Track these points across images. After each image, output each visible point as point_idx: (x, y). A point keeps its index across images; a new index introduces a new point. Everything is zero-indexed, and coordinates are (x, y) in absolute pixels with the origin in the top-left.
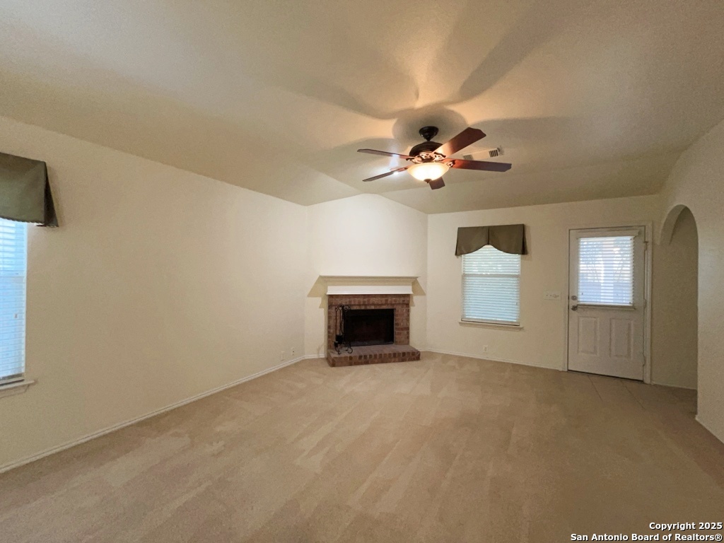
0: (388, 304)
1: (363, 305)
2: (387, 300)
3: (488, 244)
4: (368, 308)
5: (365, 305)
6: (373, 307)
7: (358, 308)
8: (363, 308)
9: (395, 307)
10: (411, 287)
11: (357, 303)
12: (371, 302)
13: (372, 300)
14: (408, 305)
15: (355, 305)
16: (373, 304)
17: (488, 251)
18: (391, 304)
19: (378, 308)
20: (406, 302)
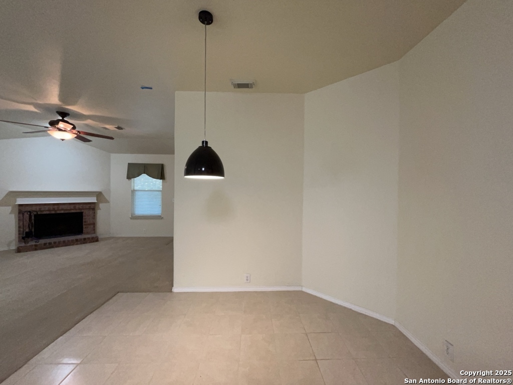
0: (76, 210)
1: (52, 210)
2: (75, 207)
3: (144, 173)
4: (58, 212)
5: (55, 211)
6: (62, 212)
7: (48, 212)
8: (53, 212)
9: (82, 211)
10: (95, 198)
11: (47, 209)
12: (60, 208)
13: (61, 207)
14: (94, 209)
15: (45, 211)
16: (62, 210)
17: (144, 177)
18: (79, 209)
19: (67, 212)
20: (92, 207)
